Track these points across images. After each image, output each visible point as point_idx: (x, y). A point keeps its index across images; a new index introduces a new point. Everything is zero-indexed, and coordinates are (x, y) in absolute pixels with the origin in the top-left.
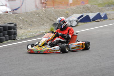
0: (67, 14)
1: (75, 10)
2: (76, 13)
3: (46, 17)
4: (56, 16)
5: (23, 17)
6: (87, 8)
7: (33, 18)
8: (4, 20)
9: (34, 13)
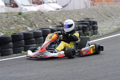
3: (103, 13)
4: (112, 12)
7: (93, 14)
8: (69, 16)
9: (93, 10)
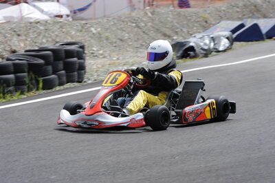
0: (206, 22)
1: (224, 11)
2: (228, 19)
3: (153, 27)
5: (99, 29)
6: (253, 7)
8: (53, 35)
9: (126, 20)
